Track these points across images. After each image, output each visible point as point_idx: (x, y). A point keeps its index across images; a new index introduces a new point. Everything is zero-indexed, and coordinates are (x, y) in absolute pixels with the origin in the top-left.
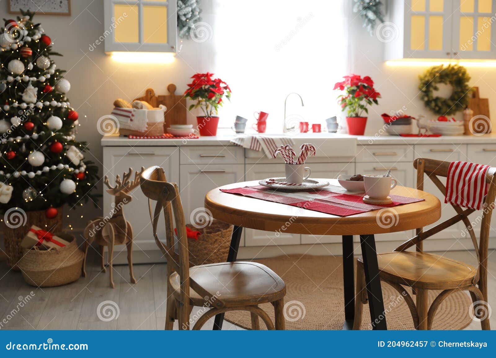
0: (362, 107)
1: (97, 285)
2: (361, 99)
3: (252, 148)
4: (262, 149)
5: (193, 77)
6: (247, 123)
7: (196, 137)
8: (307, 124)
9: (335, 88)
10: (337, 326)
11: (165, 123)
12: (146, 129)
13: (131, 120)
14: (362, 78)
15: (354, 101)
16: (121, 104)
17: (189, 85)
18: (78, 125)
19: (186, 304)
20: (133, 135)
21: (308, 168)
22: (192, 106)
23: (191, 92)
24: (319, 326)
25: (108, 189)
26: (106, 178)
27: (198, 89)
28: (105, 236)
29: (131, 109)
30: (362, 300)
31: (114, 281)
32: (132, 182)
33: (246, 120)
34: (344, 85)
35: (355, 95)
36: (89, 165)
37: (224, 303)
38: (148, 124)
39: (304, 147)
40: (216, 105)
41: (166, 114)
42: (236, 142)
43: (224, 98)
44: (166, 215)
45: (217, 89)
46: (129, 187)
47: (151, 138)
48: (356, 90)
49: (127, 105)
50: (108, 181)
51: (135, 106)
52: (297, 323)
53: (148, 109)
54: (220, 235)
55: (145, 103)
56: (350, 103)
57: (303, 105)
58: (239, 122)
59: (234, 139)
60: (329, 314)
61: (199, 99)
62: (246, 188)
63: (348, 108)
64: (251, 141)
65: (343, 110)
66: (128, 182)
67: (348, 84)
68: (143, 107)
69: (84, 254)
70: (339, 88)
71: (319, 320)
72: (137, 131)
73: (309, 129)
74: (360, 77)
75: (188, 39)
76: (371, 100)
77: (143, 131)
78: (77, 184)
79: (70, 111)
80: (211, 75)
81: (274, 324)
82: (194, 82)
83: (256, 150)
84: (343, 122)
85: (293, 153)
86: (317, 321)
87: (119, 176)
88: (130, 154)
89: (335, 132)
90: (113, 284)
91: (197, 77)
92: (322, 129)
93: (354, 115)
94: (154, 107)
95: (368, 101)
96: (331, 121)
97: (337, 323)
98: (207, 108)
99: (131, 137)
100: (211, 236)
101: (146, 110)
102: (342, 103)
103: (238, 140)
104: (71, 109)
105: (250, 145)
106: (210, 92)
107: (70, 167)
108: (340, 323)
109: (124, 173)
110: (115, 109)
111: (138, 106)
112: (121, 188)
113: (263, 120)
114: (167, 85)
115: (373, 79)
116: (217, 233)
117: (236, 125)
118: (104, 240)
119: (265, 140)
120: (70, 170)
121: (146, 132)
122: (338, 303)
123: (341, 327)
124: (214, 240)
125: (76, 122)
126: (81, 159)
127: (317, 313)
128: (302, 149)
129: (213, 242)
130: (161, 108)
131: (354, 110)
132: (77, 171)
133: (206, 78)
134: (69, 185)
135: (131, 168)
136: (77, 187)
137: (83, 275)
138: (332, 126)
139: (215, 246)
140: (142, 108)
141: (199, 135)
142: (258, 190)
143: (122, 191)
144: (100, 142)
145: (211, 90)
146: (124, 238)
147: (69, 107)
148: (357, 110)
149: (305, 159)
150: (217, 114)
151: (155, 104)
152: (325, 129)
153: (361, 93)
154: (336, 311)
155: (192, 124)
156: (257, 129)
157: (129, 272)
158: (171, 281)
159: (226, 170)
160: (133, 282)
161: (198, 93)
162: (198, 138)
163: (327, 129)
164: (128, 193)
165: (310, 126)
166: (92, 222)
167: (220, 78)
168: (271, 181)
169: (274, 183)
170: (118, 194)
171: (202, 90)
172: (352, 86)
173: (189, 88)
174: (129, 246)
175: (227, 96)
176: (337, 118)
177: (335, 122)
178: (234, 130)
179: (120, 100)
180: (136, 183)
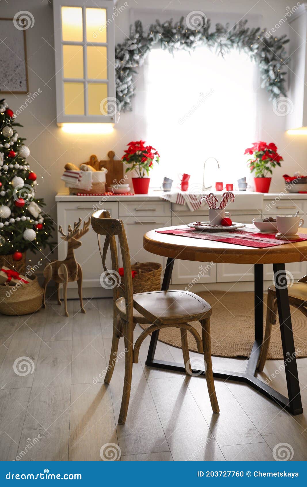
0: (267, 169)
1: (55, 314)
2: (267, 162)
3: (178, 203)
4: (186, 203)
5: (129, 145)
6: (173, 183)
7: (132, 194)
8: (221, 184)
9: (245, 153)
10: (248, 344)
11: (106, 184)
12: (91, 188)
13: (79, 180)
14: (268, 144)
15: (261, 164)
16: (71, 167)
17: (125, 151)
18: (36, 185)
19: (131, 321)
20: (81, 193)
21: (228, 213)
22: (128, 169)
23: (127, 157)
24: (234, 344)
25: (62, 236)
26: (60, 227)
27: (133, 154)
28: (60, 275)
29: (78, 171)
30: (271, 322)
31: (68, 311)
32: (81, 230)
33: (172, 181)
34: (253, 151)
35: (262, 159)
36: (46, 218)
37: (162, 321)
38: (93, 184)
39: (225, 194)
40: (147, 168)
41: (107, 175)
42: (165, 198)
43: (154, 161)
44: (112, 251)
45: (148, 154)
46: (79, 234)
47: (95, 195)
48: (263, 154)
49: (75, 168)
50: (61, 230)
51: (82, 169)
52: (216, 343)
53: (92, 171)
54: (152, 274)
55: (90, 167)
56: (258, 165)
57: (219, 168)
58: (166, 183)
59: (163, 196)
60: (241, 335)
61: (133, 163)
62: (177, 230)
63: (255, 170)
64: (177, 196)
65: (252, 172)
66: (78, 230)
67: (256, 149)
68: (89, 170)
69: (44, 289)
70: (249, 153)
71: (234, 340)
72: (84, 190)
73: (223, 188)
74: (266, 143)
75: (124, 112)
76: (275, 163)
77: (89, 190)
78: (37, 233)
79: (30, 172)
80: (144, 143)
81: (202, 339)
82: (130, 148)
83: (181, 204)
84: (251, 183)
85: (216, 199)
86: (232, 341)
87: (70, 225)
88: (79, 209)
89: (245, 190)
90: (67, 313)
91: (132, 144)
92: (234, 189)
93: (260, 176)
94: (97, 170)
95: (272, 163)
96: (242, 182)
97: (248, 342)
98: (140, 170)
99: (79, 195)
100: (145, 275)
101: (91, 172)
102: (251, 166)
103: (166, 196)
104: (30, 171)
105: (176, 200)
106: (143, 157)
107: (31, 219)
108: (251, 342)
109: (75, 223)
110: (65, 172)
111: (84, 169)
112: (72, 235)
113: (186, 180)
114: (107, 152)
115: (276, 145)
116: (150, 273)
117: (164, 185)
118: (59, 278)
119: (189, 196)
120: (31, 222)
121: (91, 190)
122: (248, 328)
123: (252, 345)
124: (147, 278)
125: (35, 182)
126: (40, 213)
127: (231, 335)
128: (223, 196)
129: (146, 280)
130: (103, 170)
131: (261, 171)
132: (37, 223)
133: (139, 146)
134: (31, 234)
135: (81, 218)
136: (37, 235)
137: (43, 307)
138: (243, 185)
139: (148, 284)
140: (87, 170)
141: (134, 194)
142: (186, 231)
143: (73, 238)
144: (54, 198)
145: (143, 155)
146: (75, 277)
147: (29, 169)
148: (263, 171)
149: (226, 205)
150: (148, 175)
151: (98, 168)
152: (236, 188)
153: (267, 157)
154: (246, 333)
155: (128, 184)
156: (181, 189)
157: (79, 304)
158: (117, 305)
159: (157, 222)
160: (83, 312)
161: (133, 158)
162: (133, 195)
163: (238, 189)
164: (78, 239)
165: (224, 186)
166: (50, 264)
167: (151, 145)
168: (198, 223)
169: (200, 225)
170: (70, 240)
171: (136, 155)
172: (259, 150)
173: (125, 153)
174: (79, 282)
175: (157, 161)
176: (246, 179)
177: (244, 182)
178: (163, 189)
179: (70, 164)
180: (84, 231)
